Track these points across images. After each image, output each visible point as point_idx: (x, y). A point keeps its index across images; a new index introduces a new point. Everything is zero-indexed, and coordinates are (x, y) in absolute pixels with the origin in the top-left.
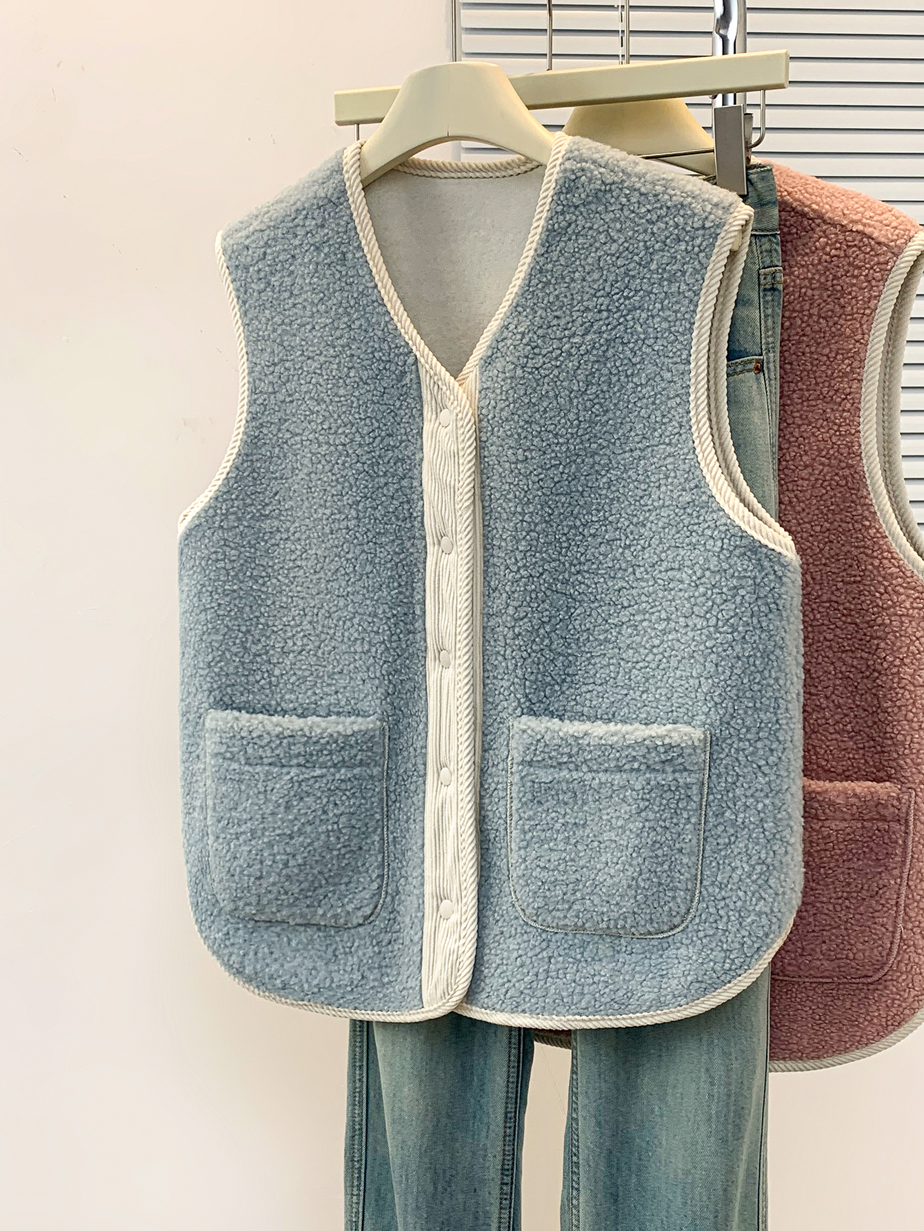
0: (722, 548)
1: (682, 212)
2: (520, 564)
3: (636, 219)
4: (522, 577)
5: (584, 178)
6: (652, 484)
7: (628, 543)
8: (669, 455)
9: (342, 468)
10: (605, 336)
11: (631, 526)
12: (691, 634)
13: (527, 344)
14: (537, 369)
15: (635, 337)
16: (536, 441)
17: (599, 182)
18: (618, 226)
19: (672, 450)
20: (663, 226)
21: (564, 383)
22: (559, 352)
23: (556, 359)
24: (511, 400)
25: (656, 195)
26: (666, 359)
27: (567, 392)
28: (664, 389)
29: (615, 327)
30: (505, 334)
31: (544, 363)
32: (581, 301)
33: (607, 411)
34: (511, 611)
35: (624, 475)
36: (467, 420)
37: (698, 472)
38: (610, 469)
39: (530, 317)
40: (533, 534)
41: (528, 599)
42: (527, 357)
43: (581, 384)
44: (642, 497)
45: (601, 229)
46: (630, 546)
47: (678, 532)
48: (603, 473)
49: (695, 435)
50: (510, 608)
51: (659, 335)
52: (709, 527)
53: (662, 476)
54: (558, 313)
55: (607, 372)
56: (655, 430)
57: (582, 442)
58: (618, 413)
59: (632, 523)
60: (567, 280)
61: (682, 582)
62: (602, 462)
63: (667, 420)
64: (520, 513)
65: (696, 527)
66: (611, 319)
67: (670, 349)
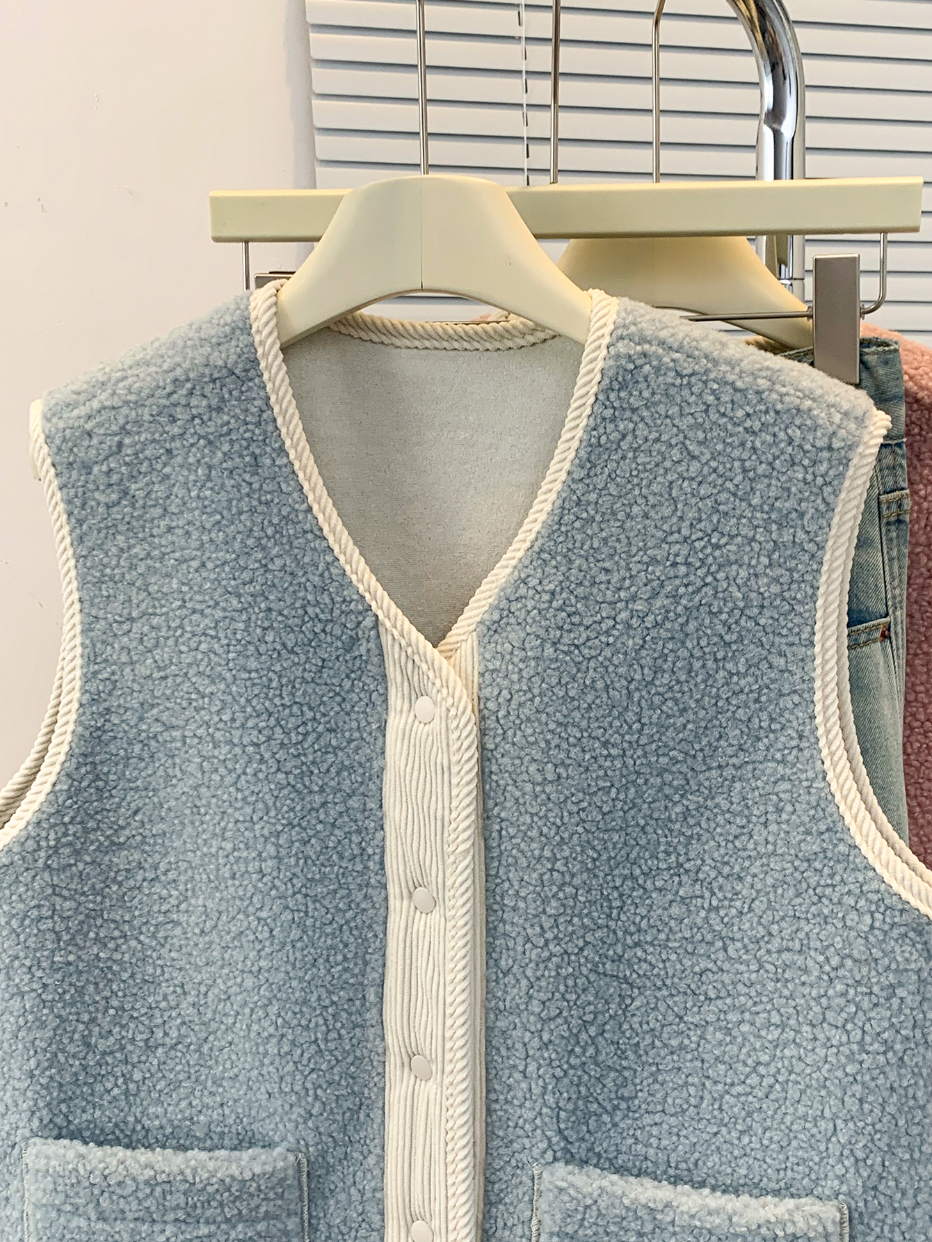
0: (872, 927)
1: (798, 422)
2: (549, 935)
3: (729, 427)
4: (552, 955)
5: (647, 367)
6: (754, 819)
7: (715, 903)
8: (783, 778)
9: (253, 780)
10: (684, 602)
11: (720, 879)
12: (821, 1052)
13: (561, 609)
14: (577, 647)
15: (730, 605)
16: (575, 751)
17: (672, 374)
18: (701, 435)
19: (788, 771)
20: (769, 439)
21: (620, 670)
22: (611, 623)
23: (607, 633)
24: (536, 691)
25: (758, 392)
26: (777, 640)
27: (625, 683)
28: (773, 681)
29: (699, 590)
30: (523, 590)
31: (588, 639)
32: (645, 549)
33: (685, 710)
34: (535, 1007)
35: (709, 803)
36: (464, 720)
37: (831, 809)
38: (686, 792)
39: (563, 569)
40: (569, 890)
41: (562, 988)
42: (561, 628)
43: (646, 671)
44: (736, 837)
45: (673, 442)
46: (717, 909)
47: (798, 895)
48: (677, 798)
49: (825, 752)
50: (535, 1002)
51: (766, 603)
52: (849, 893)
53: (771, 809)
54: (607, 565)
55: (687, 654)
56: (759, 739)
57: (645, 755)
58: (702, 713)
59: (720, 873)
60: (621, 516)
61: (806, 971)
62: (675, 783)
63: (778, 726)
64: (548, 859)
65: (828, 891)
66: (692, 578)
67: (783, 623)
